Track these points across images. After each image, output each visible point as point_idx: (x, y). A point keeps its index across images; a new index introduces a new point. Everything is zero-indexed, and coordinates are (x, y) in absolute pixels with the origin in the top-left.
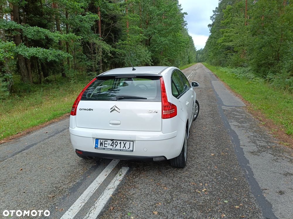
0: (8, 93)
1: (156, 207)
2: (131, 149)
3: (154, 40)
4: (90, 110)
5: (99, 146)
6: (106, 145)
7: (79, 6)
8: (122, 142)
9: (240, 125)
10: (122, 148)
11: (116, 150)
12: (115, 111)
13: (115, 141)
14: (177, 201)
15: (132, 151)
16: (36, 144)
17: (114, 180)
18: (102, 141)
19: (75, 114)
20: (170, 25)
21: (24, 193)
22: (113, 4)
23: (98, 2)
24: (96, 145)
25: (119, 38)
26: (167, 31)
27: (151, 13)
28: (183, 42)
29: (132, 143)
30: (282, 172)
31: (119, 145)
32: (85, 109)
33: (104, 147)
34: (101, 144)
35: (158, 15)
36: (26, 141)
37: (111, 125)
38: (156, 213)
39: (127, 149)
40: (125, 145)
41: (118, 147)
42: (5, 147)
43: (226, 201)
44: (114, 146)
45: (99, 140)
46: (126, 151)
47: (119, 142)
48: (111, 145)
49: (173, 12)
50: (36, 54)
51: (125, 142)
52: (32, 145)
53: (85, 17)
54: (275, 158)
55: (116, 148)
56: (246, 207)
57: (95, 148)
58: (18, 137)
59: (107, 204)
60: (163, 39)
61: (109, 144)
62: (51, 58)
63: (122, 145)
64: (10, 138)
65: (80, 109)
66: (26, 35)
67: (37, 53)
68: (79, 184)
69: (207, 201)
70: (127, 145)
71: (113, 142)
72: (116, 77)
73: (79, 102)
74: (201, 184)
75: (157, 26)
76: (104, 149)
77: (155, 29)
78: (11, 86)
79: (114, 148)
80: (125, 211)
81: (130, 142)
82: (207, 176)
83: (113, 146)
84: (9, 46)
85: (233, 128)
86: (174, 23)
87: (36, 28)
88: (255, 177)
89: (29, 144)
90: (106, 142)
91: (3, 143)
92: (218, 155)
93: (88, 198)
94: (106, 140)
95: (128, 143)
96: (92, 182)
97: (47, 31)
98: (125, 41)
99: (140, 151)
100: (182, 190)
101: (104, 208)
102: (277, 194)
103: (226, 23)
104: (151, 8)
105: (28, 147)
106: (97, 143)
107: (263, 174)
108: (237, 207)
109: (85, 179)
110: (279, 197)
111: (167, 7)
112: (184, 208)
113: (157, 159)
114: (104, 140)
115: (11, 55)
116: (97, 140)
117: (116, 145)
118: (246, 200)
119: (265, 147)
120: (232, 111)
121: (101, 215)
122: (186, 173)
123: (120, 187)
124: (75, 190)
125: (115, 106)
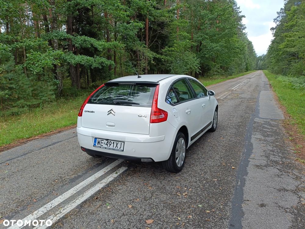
0: (54, 97)
1: (133, 202)
2: (122, 149)
3: (205, 46)
4: (92, 112)
5: (97, 145)
6: (102, 144)
7: (125, 15)
8: (115, 142)
9: (263, 138)
10: (114, 148)
11: (109, 149)
12: (111, 114)
13: (109, 141)
14: (155, 200)
15: (123, 151)
16: (61, 141)
17: (109, 177)
18: (99, 140)
19: (81, 116)
20: (223, 29)
21: (35, 178)
22: (160, 11)
23: (144, 10)
24: (95, 143)
25: (167, 45)
26: (220, 36)
27: (202, 17)
28: (238, 48)
29: (123, 143)
30: (278, 187)
31: (112, 144)
32: (89, 112)
33: (101, 145)
34: (99, 143)
35: (210, 19)
36: (54, 138)
37: (107, 126)
38: (130, 206)
39: (118, 148)
40: (117, 145)
41: (111, 147)
42: (37, 142)
43: (200, 206)
44: (109, 145)
45: (97, 139)
46: (118, 150)
47: (112, 142)
48: (106, 144)
49: (227, 16)
50: (81, 62)
51: (117, 142)
52: (58, 142)
53: (129, 25)
54: (280, 173)
55: (109, 147)
56: (217, 213)
57: (94, 146)
58: (50, 134)
59: (94, 194)
60: (214, 45)
61: (105, 143)
62: (95, 65)
63: (115, 145)
64: (44, 135)
65: (86, 111)
66: (74, 44)
67: (82, 60)
68: (79, 177)
69: (183, 203)
70: (119, 146)
71: (108, 142)
72: (119, 84)
73: (85, 105)
74: (186, 189)
75: (208, 31)
76: (100, 147)
77: (207, 34)
78: (61, 90)
79: (108, 147)
80: (105, 201)
81: (122, 143)
82: (196, 182)
83: (107, 145)
84: (58, 54)
85: (253, 141)
86: (227, 28)
87: (83, 37)
88: (244, 188)
89: (56, 141)
90: (102, 142)
91: (37, 139)
92: (219, 165)
93: (82, 188)
94: (103, 139)
95: (120, 143)
96: (90, 176)
97: (93, 40)
98: (172, 48)
99: (129, 152)
100: (165, 191)
101: (90, 197)
102: (257, 206)
103: (290, 26)
104: (203, 12)
105: (54, 144)
106: (95, 141)
107: (255, 186)
108: (208, 211)
109: (86, 173)
110: (257, 208)
111: (221, 10)
112: (157, 206)
113: (146, 160)
114: (101, 140)
115: (58, 63)
116: (96, 139)
117: (110, 145)
118: (221, 207)
119: (277, 162)
120: (264, 124)
121: (85, 202)
122: (177, 177)
123: (112, 183)
124: (74, 181)
125: (112, 110)
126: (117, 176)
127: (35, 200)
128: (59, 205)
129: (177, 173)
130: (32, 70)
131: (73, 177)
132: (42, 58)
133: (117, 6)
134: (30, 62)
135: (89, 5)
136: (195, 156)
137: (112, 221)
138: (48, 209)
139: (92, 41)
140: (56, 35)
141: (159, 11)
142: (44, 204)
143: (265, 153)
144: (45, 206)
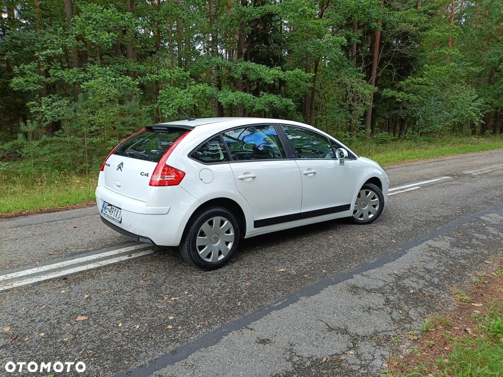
1: (97, 292)
2: (120, 219)
5: (103, 211)
6: (107, 211)
8: (117, 209)
9: (446, 248)
10: (114, 217)
13: (113, 207)
14: (126, 296)
15: (120, 222)
17: (116, 258)
34: (105, 208)
37: (115, 186)
39: (117, 219)
41: (112, 216)
43: (171, 318)
46: (117, 221)
47: (115, 208)
48: (109, 211)
50: (233, 101)
51: (118, 209)
54: (380, 306)
56: (181, 332)
57: (101, 212)
59: (70, 274)
61: (109, 209)
62: (259, 106)
63: (116, 213)
65: (107, 165)
66: (234, 74)
67: (235, 99)
68: (86, 252)
69: (155, 309)
70: (118, 215)
73: (110, 155)
74: (187, 293)
76: (105, 214)
79: (110, 215)
80: (70, 285)
82: (214, 288)
90: (108, 207)
93: (69, 264)
95: (119, 211)
96: (98, 254)
97: (260, 68)
100: (154, 290)
101: (63, 276)
102: (253, 340)
106: (103, 207)
108: (170, 327)
110: (247, 343)
113: (145, 241)
114: (107, 204)
116: (105, 202)
117: (112, 212)
118: (199, 326)
119: (403, 289)
120: (493, 226)
121: (50, 280)
122: (198, 276)
123: (110, 265)
124: (73, 255)
125: (122, 164)
126: (125, 260)
127: (8, 267)
128: (21, 277)
129: (205, 271)
130: (164, 112)
131: (78, 251)
132: (179, 96)
133: (301, 11)
134: (162, 101)
135: (259, 14)
136: (270, 255)
137: (44, 306)
138: (6, 279)
139: (258, 69)
140: (207, 62)
141: (397, 14)
142: (10, 273)
143: (406, 271)
144: (8, 275)
